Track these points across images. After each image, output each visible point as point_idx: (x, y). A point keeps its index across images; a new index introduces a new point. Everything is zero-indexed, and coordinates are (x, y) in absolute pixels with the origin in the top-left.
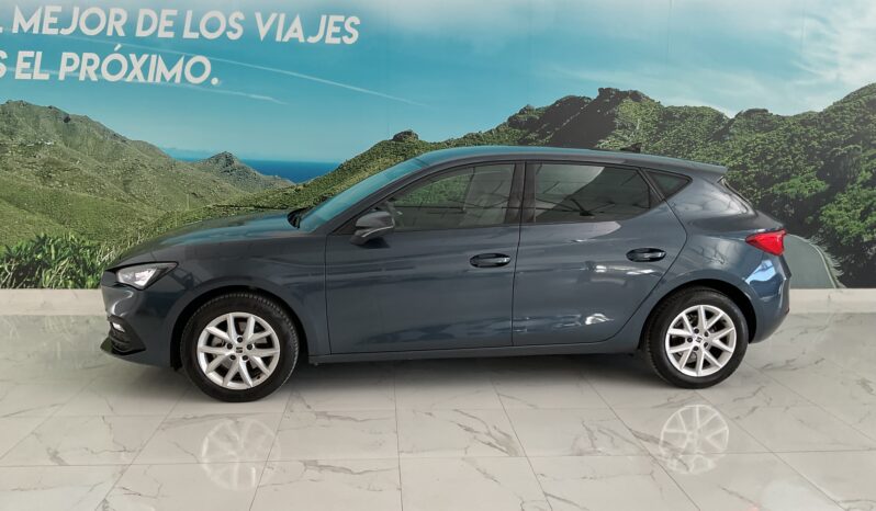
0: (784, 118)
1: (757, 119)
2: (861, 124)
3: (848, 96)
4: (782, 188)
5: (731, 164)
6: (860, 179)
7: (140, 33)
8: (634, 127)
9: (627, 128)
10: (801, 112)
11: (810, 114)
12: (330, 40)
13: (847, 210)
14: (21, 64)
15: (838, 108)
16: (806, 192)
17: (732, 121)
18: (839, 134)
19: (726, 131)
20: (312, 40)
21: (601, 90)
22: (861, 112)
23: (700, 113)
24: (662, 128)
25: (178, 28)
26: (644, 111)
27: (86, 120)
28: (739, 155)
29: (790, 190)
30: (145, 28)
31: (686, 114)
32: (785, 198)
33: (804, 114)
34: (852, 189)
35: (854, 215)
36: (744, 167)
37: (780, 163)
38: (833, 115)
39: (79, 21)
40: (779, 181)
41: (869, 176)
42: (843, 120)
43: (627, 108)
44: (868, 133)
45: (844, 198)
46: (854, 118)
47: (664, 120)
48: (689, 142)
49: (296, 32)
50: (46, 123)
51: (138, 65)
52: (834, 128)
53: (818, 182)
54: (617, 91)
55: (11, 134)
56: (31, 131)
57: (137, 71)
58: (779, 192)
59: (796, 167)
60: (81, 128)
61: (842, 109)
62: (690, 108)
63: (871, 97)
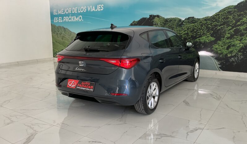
0: (199, 19)
1: (191, 20)
2: (225, 19)
3: (221, 11)
4: (199, 40)
5: (184, 33)
6: (226, 37)
7: (73, 12)
8: (158, 24)
9: (156, 25)
10: (205, 17)
11: (208, 17)
13: (222, 46)
14: (59, 20)
15: (217, 15)
16: (207, 41)
17: (184, 21)
18: (218, 22)
19: (182, 24)
20: (96, 10)
21: (150, 15)
22: (225, 15)
23: (175, 20)
25: (77, 11)
26: (160, 20)
27: (67, 29)
28: (186, 30)
29: (202, 40)
30: (73, 11)
31: (171, 20)
32: (200, 43)
33: (206, 17)
34: (223, 40)
35: (224, 48)
36: (188, 34)
37: (198, 32)
38: (215, 17)
40: (198, 37)
41: (229, 35)
42: (219, 18)
43: (156, 20)
44: (228, 22)
45: (220, 43)
46: (223, 17)
47: (165, 22)
48: (172, 27)
49: (94, 9)
50: (62, 29)
51: (73, 18)
52: (216, 21)
53: (211, 38)
54: (154, 15)
55: (58, 31)
56: (61, 31)
57: (73, 19)
58: (199, 41)
59: (204, 33)
60: (66, 30)
61: (218, 15)
62: (172, 18)
63: (229, 10)
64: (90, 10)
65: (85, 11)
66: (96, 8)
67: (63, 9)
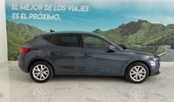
7: (45, 10)
12: (83, 11)
14: (22, 16)
19: (165, 29)
20: (79, 11)
24: (151, 28)
25: (53, 9)
27: (34, 27)
31: (156, 25)
36: (168, 36)
39: (33, 7)
43: (144, 24)
49: (76, 9)
50: (26, 28)
51: (45, 16)
55: (20, 30)
56: (23, 29)
57: (44, 17)
60: (33, 29)
64: (71, 9)
65: (63, 10)
66: (79, 8)
67: (29, 5)
